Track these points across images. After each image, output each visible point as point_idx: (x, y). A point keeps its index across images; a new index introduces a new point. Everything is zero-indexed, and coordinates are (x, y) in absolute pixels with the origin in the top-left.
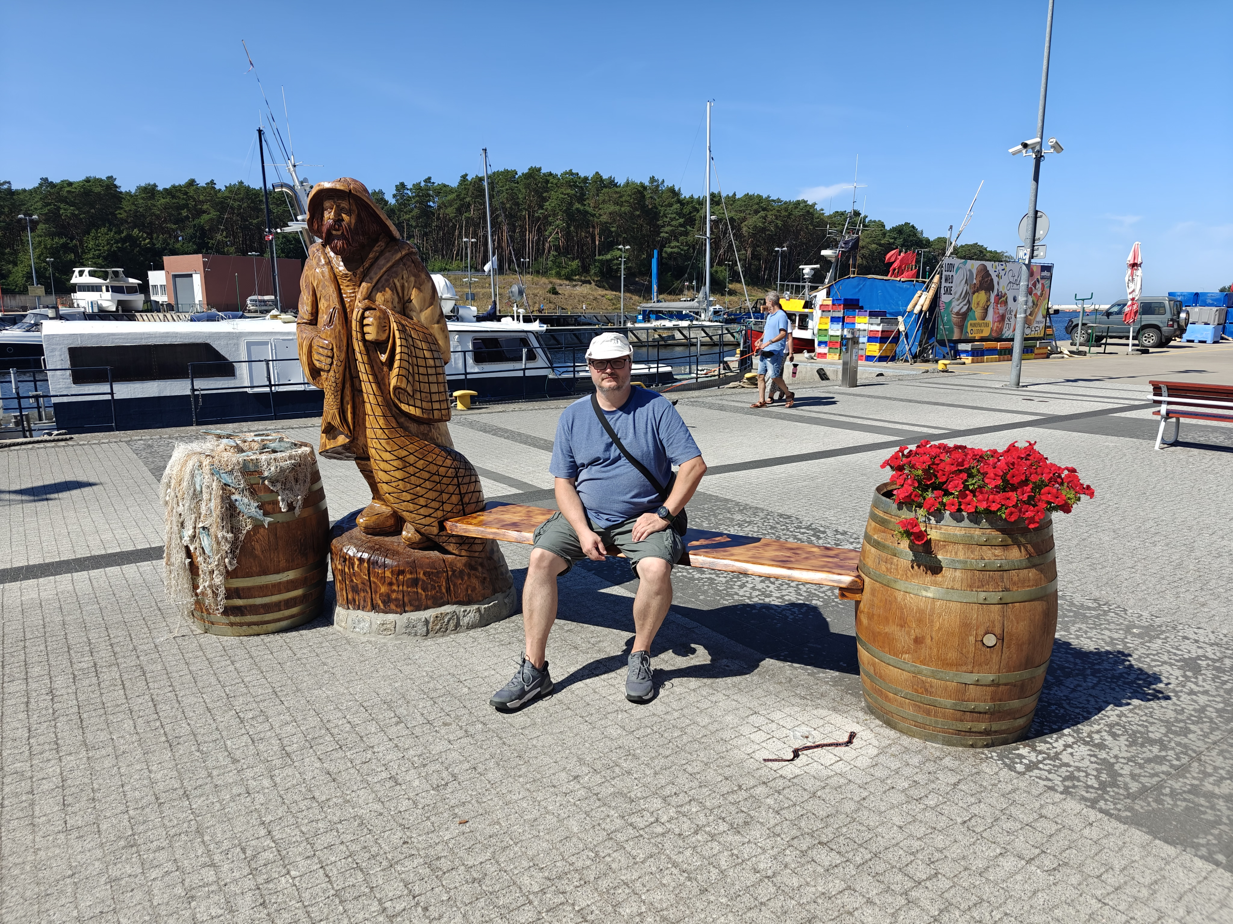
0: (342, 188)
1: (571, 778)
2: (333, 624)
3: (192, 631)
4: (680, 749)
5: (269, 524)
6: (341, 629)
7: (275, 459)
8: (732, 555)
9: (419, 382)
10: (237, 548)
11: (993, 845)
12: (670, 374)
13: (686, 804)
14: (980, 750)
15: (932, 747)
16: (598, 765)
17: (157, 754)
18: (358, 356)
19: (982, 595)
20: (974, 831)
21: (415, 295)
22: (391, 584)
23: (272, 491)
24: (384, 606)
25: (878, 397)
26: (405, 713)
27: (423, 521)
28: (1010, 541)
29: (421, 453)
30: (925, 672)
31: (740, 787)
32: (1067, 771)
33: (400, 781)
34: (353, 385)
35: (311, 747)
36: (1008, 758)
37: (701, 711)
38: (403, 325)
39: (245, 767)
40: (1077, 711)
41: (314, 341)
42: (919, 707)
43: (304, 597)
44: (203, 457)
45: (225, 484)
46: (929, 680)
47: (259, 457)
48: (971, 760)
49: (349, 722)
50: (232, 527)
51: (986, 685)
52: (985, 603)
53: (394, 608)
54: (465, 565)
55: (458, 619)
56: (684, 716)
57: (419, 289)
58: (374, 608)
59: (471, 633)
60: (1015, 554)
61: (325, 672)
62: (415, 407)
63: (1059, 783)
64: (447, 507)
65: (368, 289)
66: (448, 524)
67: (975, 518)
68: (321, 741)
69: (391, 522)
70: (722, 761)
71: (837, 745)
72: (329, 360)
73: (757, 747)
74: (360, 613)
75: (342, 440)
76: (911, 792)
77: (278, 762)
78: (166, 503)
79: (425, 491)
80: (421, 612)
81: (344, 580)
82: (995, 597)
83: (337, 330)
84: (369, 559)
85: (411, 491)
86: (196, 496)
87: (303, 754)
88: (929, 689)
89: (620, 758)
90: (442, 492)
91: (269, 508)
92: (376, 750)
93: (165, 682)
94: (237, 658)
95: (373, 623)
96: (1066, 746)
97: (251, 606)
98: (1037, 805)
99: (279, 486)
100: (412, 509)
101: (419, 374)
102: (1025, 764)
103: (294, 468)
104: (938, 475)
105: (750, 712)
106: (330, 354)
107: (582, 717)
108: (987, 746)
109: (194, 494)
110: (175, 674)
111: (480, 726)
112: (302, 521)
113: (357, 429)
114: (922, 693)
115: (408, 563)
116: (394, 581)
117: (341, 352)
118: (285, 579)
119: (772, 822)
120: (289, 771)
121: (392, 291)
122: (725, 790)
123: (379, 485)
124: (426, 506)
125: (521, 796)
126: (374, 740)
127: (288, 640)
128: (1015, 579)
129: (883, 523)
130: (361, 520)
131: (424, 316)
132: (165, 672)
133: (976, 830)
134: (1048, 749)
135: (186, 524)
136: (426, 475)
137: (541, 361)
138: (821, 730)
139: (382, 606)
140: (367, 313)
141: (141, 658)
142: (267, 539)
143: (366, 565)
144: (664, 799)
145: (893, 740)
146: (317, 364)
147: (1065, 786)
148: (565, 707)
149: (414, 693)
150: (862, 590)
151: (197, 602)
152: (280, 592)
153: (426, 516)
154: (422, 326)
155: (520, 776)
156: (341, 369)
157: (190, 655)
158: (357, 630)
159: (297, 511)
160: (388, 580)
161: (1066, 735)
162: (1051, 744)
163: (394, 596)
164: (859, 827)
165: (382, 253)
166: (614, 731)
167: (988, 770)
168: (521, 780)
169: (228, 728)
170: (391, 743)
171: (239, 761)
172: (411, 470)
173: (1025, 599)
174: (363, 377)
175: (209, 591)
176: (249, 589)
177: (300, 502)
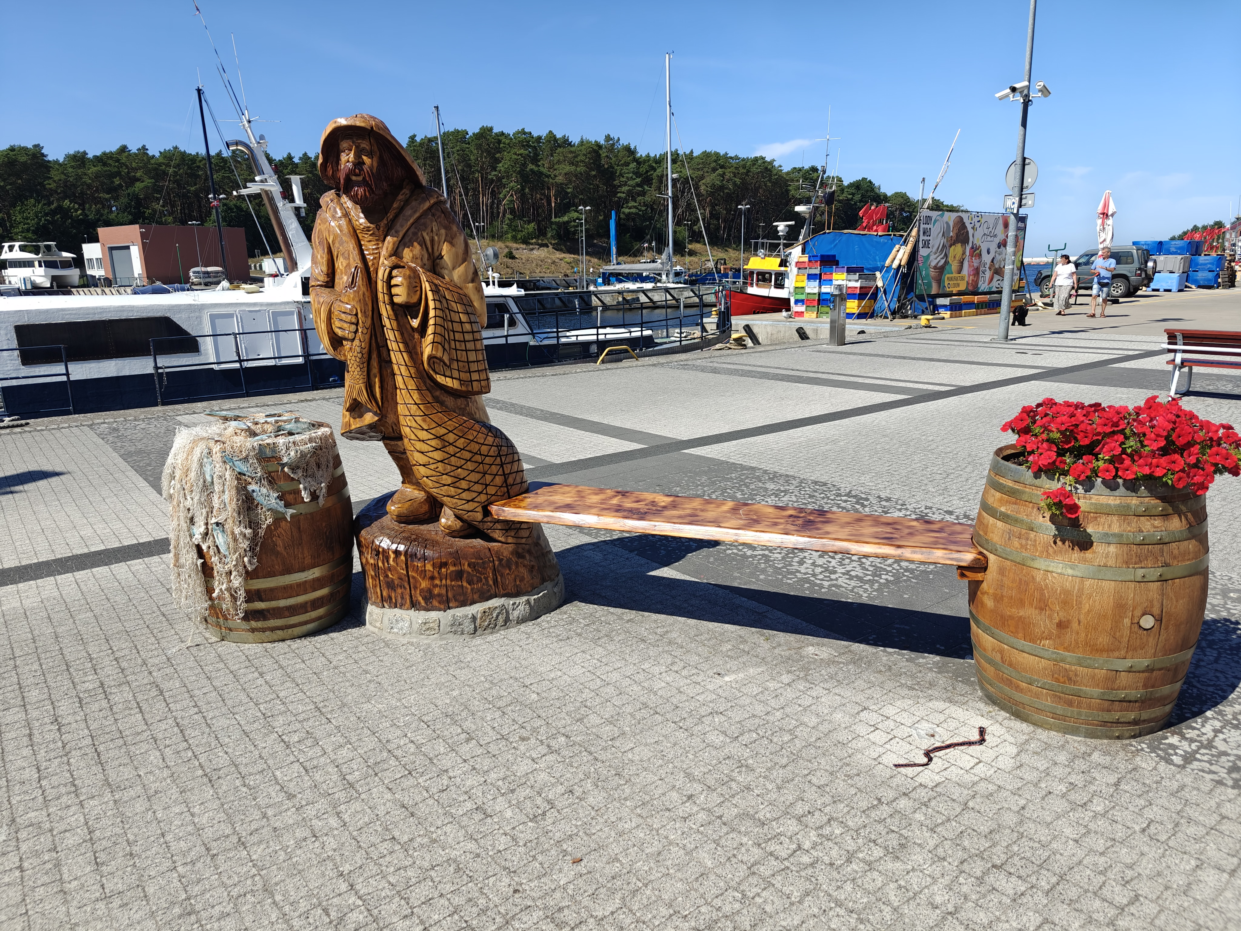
1: (685, 799)
2: (364, 624)
3: (206, 639)
4: (795, 758)
5: (292, 516)
6: (376, 630)
7: (294, 443)
8: (828, 533)
9: (456, 350)
10: (256, 545)
13: (826, 824)
14: (1127, 742)
15: (1075, 741)
16: (711, 781)
17: (196, 791)
18: (386, 322)
19: (1140, 572)
21: (445, 249)
22: (432, 578)
23: (293, 479)
24: (426, 603)
26: (474, 727)
27: (467, 507)
28: (1170, 511)
29: (460, 430)
30: (1069, 659)
31: (879, 800)
32: (1228, 761)
33: (489, 811)
34: (379, 355)
35: (376, 774)
36: (1160, 749)
37: (805, 710)
38: (436, 285)
39: (304, 803)
41: (335, 305)
42: (1060, 697)
43: (331, 595)
44: (212, 444)
45: (240, 473)
46: (1073, 668)
47: (275, 440)
48: (1122, 754)
49: (412, 742)
50: (250, 522)
51: (1139, 672)
52: (1144, 580)
53: (437, 604)
54: (512, 553)
55: (507, 613)
56: (787, 716)
57: (452, 244)
58: (414, 605)
59: (522, 627)
60: (1176, 524)
61: (370, 681)
62: (453, 378)
63: (1226, 776)
64: (491, 490)
65: (394, 244)
66: (494, 508)
67: (1132, 486)
68: (386, 766)
69: (425, 508)
70: (848, 768)
71: (970, 743)
72: (353, 328)
73: (882, 750)
74: (397, 611)
75: (369, 418)
76: (1072, 796)
77: (341, 796)
78: (171, 496)
79: (467, 472)
80: (467, 608)
81: (377, 576)
82: (1154, 574)
83: (361, 293)
84: (406, 552)
85: (452, 474)
86: (207, 488)
87: (368, 784)
88: (1073, 678)
89: (733, 771)
90: (485, 473)
91: (290, 498)
92: (451, 774)
93: (187, 702)
94: (264, 669)
95: (414, 623)
96: (1216, 731)
97: (274, 609)
98: (1213, 803)
99: (300, 473)
100: (453, 494)
101: (455, 340)
102: (1181, 756)
103: (316, 451)
104: (1078, 437)
105: (858, 708)
106: (354, 320)
107: (675, 723)
108: (1134, 737)
109: (204, 486)
110: (197, 692)
111: (563, 739)
112: (327, 512)
113: (385, 405)
114: (1064, 682)
115: (450, 553)
116: (436, 574)
117: (366, 317)
118: (311, 577)
119: (932, 843)
120: (356, 806)
121: (421, 246)
122: (864, 805)
123: (414, 468)
125: (634, 825)
126: (446, 762)
127: (318, 646)
128: (1176, 552)
129: (1014, 493)
130: (392, 508)
131: (458, 274)
132: (184, 689)
134: (1198, 736)
135: (196, 520)
136: (468, 455)
137: (522, 327)
138: (945, 725)
139: (423, 603)
140: (395, 272)
141: (154, 674)
142: (289, 533)
143: (403, 558)
144: (799, 819)
145: (1028, 734)
146: (340, 333)
147: (1233, 779)
148: (652, 712)
149: (478, 703)
150: (985, 569)
151: (212, 607)
152: (305, 592)
153: (468, 501)
154: (456, 286)
155: (626, 799)
156: (367, 337)
157: (210, 668)
158: (395, 630)
159: (321, 501)
160: (428, 574)
161: (1210, 719)
162: (1198, 729)
163: (436, 591)
165: (407, 202)
166: (716, 738)
167: (1144, 765)
168: (628, 803)
169: (273, 755)
170: (466, 765)
171: (295, 796)
172: (451, 449)
173: (1185, 574)
174: (392, 345)
175: (227, 595)
176: (272, 590)
177: (324, 490)
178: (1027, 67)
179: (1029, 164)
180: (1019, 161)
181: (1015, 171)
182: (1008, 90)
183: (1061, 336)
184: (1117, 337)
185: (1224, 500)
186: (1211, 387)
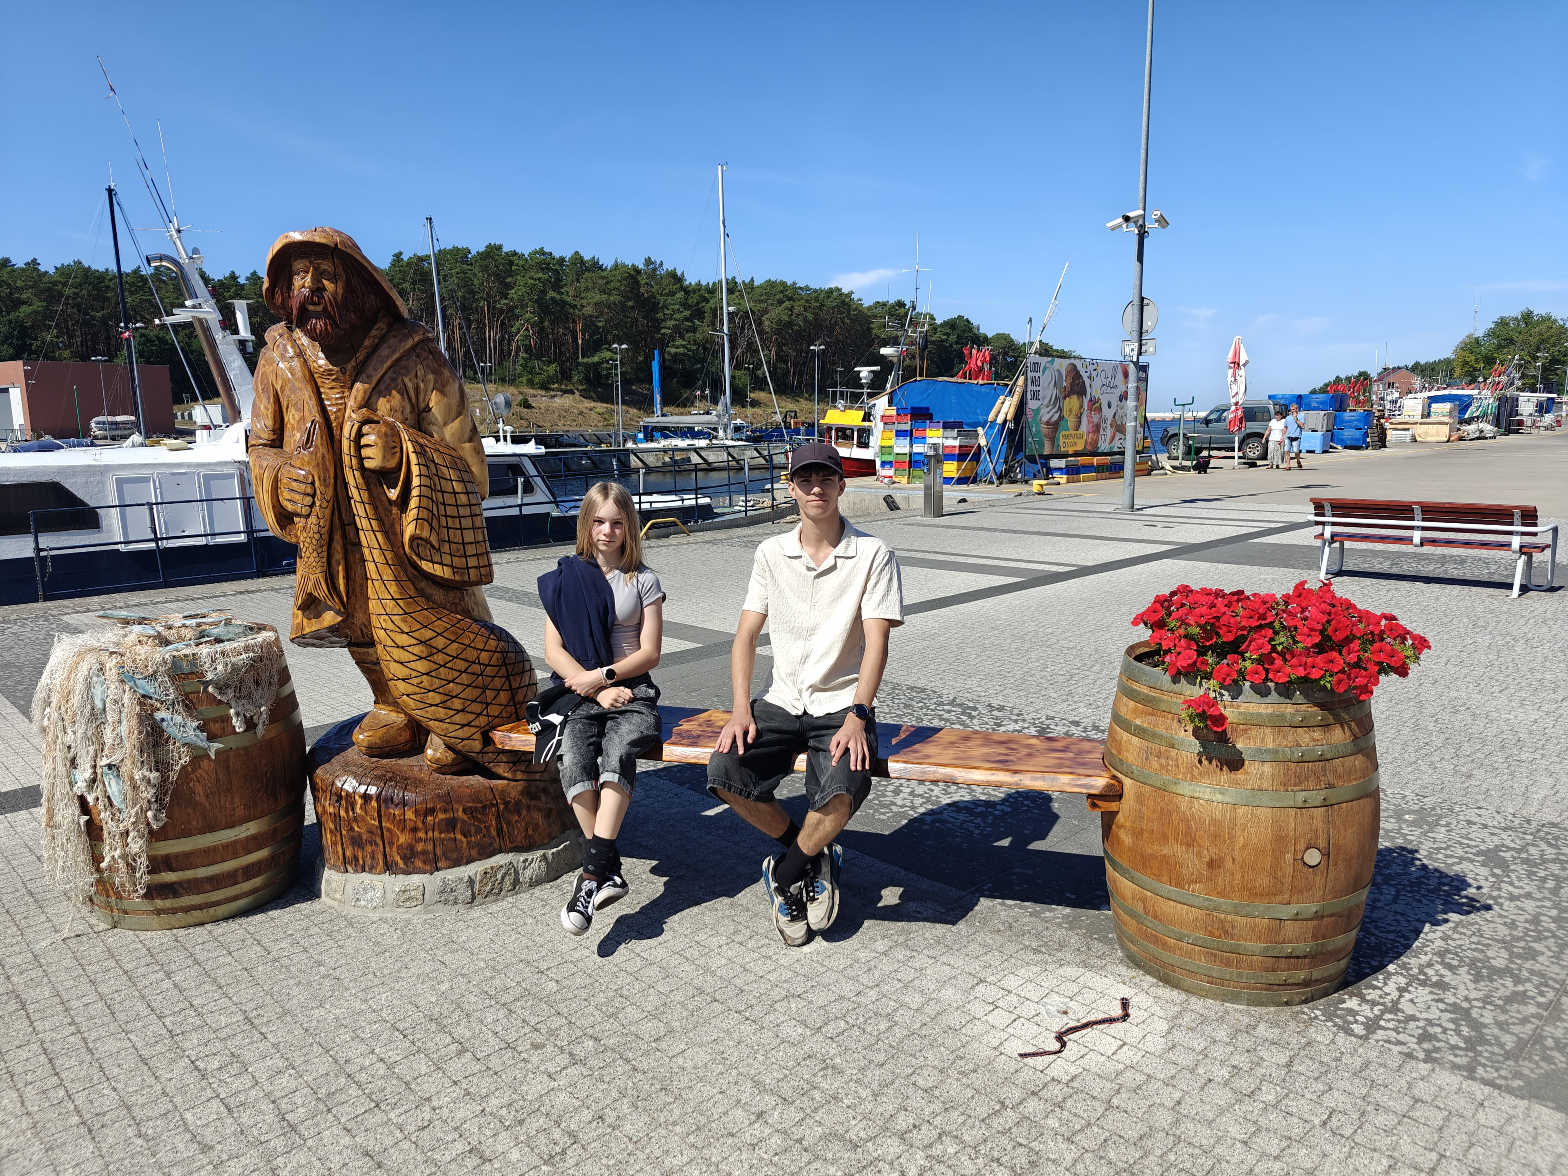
0: (323, 241)
1: (753, 1117)
2: (318, 896)
3: (91, 927)
4: (894, 1053)
5: (217, 753)
6: (335, 904)
7: (223, 653)
8: (928, 756)
9: (448, 528)
10: (165, 794)
11: (1375, 1154)
12: (708, 507)
13: (935, 1141)
14: (1298, 1008)
15: (1236, 1010)
16: (787, 1091)
17: (69, 1147)
18: (354, 493)
19: (1301, 796)
20: (1342, 1136)
21: (434, 400)
22: (415, 830)
23: (220, 702)
24: (405, 864)
25: (974, 529)
26: (468, 1034)
27: (460, 733)
28: (1331, 720)
29: (453, 633)
30: (1224, 907)
31: (1002, 1103)
32: (1418, 1027)
33: (488, 1153)
34: (344, 536)
35: (329, 1110)
36: (1338, 1017)
37: (906, 986)
38: (421, 446)
39: (225, 1157)
40: (1391, 936)
41: (283, 471)
42: (1215, 956)
43: (273, 858)
44: (105, 656)
45: (144, 696)
46: (1229, 918)
47: (196, 650)
48: (1292, 1024)
49: (382, 1060)
50: (157, 763)
51: (1307, 920)
52: (1305, 806)
53: (420, 865)
54: (522, 793)
55: (516, 873)
56: (884, 996)
57: (442, 392)
58: (389, 867)
59: (537, 891)
60: (1339, 736)
61: (324, 977)
62: (443, 565)
63: (1416, 1047)
64: (494, 710)
65: (365, 392)
66: (497, 735)
67: (1286, 691)
68: (343, 1098)
69: (406, 735)
70: (962, 1063)
71: (1111, 1021)
72: (308, 500)
73: (1004, 1036)
74: (366, 877)
75: (330, 618)
76: (1237, 1084)
77: (279, 1144)
78: (44, 730)
79: (461, 688)
80: (462, 868)
81: (338, 829)
82: (1317, 797)
83: (319, 455)
84: (379, 796)
85: (441, 690)
86: (96, 717)
87: (317, 1125)
88: (1230, 930)
89: (815, 1075)
90: (485, 688)
91: (215, 728)
92: (435, 1103)
93: (60, 1018)
94: (173, 967)
95: (388, 891)
96: (1402, 990)
97: (189, 881)
98: (1403, 1083)
99: (230, 693)
100: (443, 716)
101: (446, 516)
102: (1362, 1023)
103: (255, 664)
104: (1221, 632)
105: (973, 981)
106: (309, 490)
107: (739, 1012)
108: (1305, 1002)
109: (92, 714)
110: (75, 1003)
111: (591, 1043)
112: (267, 745)
113: (352, 601)
114: (1220, 937)
115: (439, 796)
116: (420, 825)
117: (326, 486)
118: (244, 835)
119: (1069, 1157)
120: (300, 1157)
121: (402, 395)
122: (983, 1111)
123: (391, 683)
124: (463, 710)
125: (685, 1159)
126: (428, 1087)
127: (252, 929)
128: (1340, 770)
129: (1150, 702)
130: (360, 737)
131: (450, 431)
132: (58, 999)
133: (1343, 1132)
134: (1381, 997)
135: (79, 761)
136: (462, 665)
137: (541, 493)
138: (1079, 998)
139: (401, 864)
140: (366, 429)
141: (14, 979)
142: (213, 776)
143: (374, 803)
144: (902, 1136)
145: (1181, 1004)
146: (289, 507)
147: (1424, 1050)
148: (709, 999)
149: (474, 999)
150: (1120, 797)
151: (100, 882)
152: (235, 856)
153: (463, 726)
154: (448, 446)
155: (675, 1124)
156: (328, 512)
157: (96, 968)
158: (362, 902)
159: (260, 730)
160: (409, 825)
161: (1394, 974)
162: (1380, 989)
163: (420, 847)
164: (1191, 1151)
165: (383, 339)
166: (793, 1031)
167: (1319, 1038)
168: (678, 1129)
169: (182, 1089)
170: (457, 1089)
171: (212, 1148)
172: (440, 658)
173: (1353, 796)
174: (362, 523)
175: (121, 864)
176: (187, 855)
177: (264, 716)
178: (1142, 194)
179: (1148, 305)
180: (1137, 301)
181: (1132, 313)
182: (1121, 220)
183: (1193, 505)
184: (1257, 507)
185: (1391, 700)
186: (1366, 566)
